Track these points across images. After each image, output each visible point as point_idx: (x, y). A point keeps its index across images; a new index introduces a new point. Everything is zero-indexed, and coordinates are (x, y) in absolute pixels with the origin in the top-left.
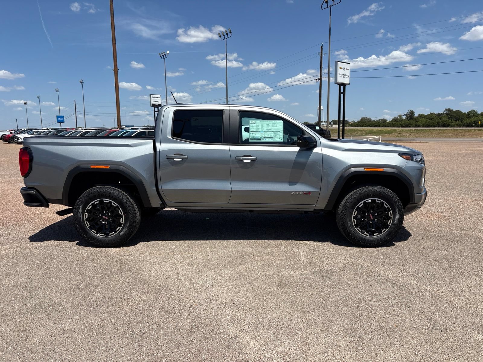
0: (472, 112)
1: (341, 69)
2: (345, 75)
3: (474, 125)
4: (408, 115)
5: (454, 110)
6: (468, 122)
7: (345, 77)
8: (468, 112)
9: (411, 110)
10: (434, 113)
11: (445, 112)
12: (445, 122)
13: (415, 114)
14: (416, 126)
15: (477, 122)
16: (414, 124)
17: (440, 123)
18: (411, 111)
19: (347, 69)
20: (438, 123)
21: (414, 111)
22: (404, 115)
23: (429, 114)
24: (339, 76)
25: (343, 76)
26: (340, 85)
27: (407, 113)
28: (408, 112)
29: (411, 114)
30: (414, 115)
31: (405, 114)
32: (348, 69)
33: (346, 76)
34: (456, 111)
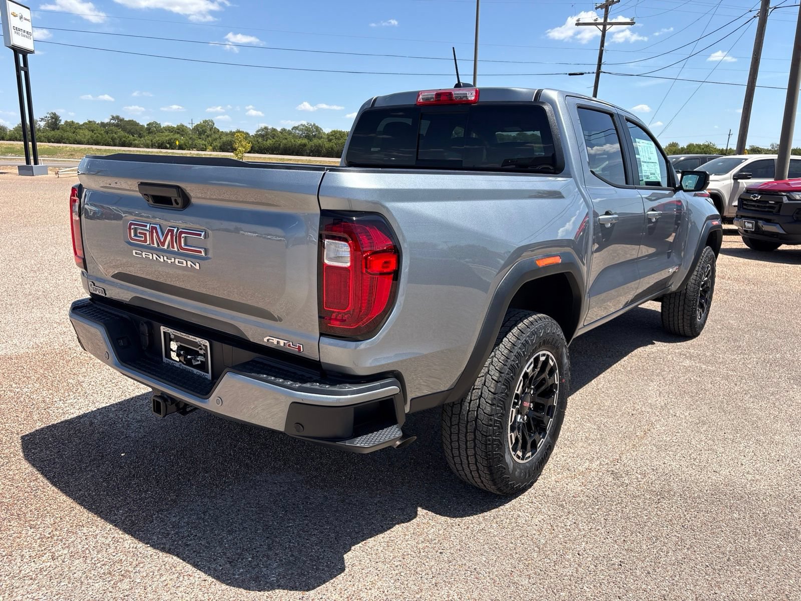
0: (154, 125)
1: (15, 16)
2: (24, 31)
3: (168, 146)
4: (48, 120)
5: (127, 119)
6: (159, 140)
7: (24, 36)
8: (147, 125)
9: (52, 113)
10: (94, 121)
11: (112, 121)
12: (124, 139)
13: (61, 120)
14: (75, 142)
15: (172, 141)
16: (70, 139)
17: (115, 138)
18: (53, 115)
19: (26, 19)
20: (113, 139)
21: (58, 114)
22: (40, 121)
23: (86, 123)
24: (13, 31)
25: (20, 33)
26: (17, 50)
27: (46, 117)
28: (48, 115)
29: (54, 120)
30: (59, 122)
31: (42, 119)
32: (28, 20)
33: (25, 34)
34: (130, 121)
